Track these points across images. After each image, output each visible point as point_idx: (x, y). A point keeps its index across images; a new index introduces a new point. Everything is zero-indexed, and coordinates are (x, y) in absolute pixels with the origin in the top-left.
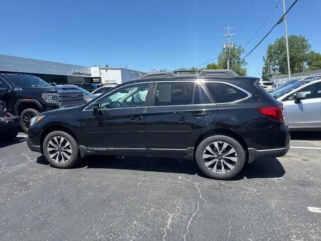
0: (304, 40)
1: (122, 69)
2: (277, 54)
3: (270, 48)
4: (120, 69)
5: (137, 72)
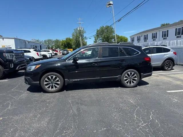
0: (112, 28)
1: (15, 38)
2: (101, 34)
3: (98, 31)
4: (13, 39)
5: (25, 40)
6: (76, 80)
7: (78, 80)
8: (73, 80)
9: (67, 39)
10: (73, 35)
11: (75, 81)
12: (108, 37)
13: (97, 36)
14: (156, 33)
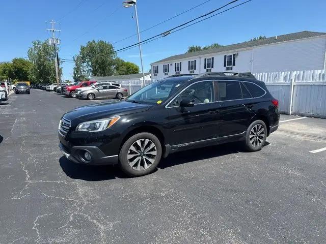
6: (183, 145)
7: (187, 144)
8: (179, 146)
9: (15, 61)
10: (30, 53)
11: (182, 147)
12: (103, 63)
13: (83, 58)
14: (195, 61)
